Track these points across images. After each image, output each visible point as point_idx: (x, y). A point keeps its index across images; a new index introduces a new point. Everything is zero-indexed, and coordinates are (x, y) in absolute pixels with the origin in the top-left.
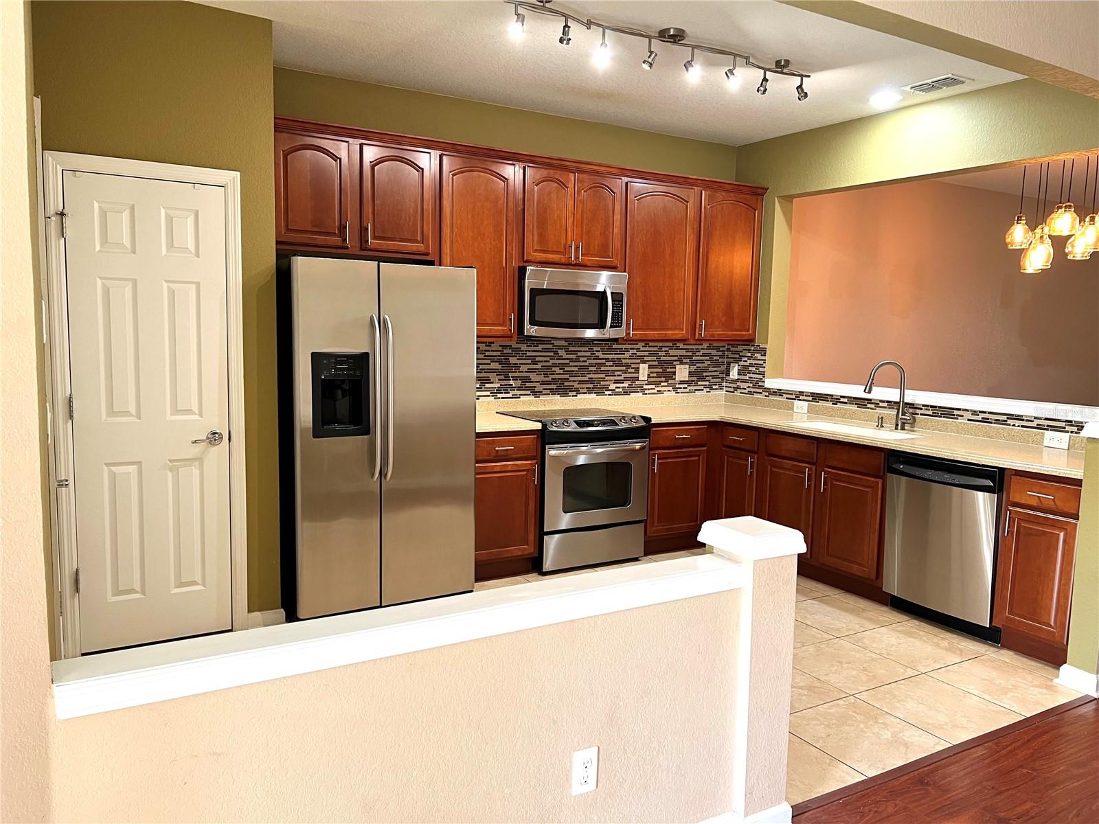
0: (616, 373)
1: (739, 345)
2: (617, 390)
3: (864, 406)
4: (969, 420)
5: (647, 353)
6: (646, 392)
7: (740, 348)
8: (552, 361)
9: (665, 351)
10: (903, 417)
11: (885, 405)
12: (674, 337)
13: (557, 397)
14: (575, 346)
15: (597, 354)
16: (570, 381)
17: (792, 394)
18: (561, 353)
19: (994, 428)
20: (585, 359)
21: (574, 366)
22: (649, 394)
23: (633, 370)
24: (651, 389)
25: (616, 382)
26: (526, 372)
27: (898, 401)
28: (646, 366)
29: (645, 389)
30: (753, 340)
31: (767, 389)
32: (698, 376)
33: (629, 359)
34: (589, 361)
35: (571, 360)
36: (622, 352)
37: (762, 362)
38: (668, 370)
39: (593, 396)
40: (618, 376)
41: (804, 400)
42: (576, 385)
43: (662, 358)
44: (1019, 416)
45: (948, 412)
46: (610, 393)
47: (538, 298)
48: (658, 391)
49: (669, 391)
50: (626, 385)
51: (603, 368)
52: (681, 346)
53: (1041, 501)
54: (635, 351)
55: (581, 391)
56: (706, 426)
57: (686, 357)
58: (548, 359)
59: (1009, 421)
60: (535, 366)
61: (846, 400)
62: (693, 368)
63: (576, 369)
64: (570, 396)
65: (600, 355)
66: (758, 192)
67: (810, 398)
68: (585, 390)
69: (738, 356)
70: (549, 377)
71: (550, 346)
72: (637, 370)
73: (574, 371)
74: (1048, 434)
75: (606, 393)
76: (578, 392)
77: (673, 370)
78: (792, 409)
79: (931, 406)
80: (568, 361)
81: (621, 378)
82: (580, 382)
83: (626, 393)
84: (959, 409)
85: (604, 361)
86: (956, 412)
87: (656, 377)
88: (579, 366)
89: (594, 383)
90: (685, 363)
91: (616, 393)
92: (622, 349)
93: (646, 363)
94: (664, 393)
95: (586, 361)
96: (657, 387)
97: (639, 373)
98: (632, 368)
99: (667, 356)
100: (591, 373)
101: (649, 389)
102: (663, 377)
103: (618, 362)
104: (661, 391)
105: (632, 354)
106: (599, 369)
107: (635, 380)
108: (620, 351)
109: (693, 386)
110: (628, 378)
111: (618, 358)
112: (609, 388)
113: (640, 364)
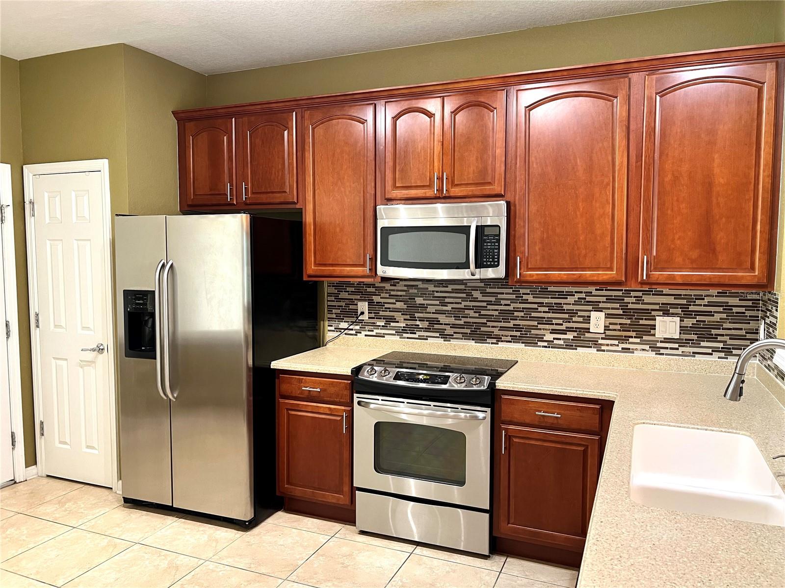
2: (556, 342)
5: (603, 299)
8: (464, 303)
9: (635, 297)
13: (472, 343)
15: (525, 297)
16: (489, 327)
18: (477, 294)
21: (493, 310)
22: (608, 351)
23: (581, 319)
24: (612, 345)
25: (553, 332)
26: (433, 313)
29: (601, 345)
31: (775, 365)
32: (699, 333)
33: (574, 304)
34: (513, 305)
35: (489, 303)
36: (563, 295)
38: (641, 322)
39: (521, 346)
40: (557, 324)
42: (496, 331)
43: (630, 306)
46: (546, 344)
47: (391, 237)
48: (622, 349)
49: (643, 350)
50: (570, 336)
51: (533, 314)
54: (583, 295)
55: (503, 338)
57: (676, 306)
58: (459, 300)
60: (445, 308)
62: (689, 322)
63: (496, 313)
64: (489, 343)
65: (530, 298)
68: (509, 339)
70: (461, 320)
71: (462, 287)
72: (587, 320)
73: (493, 315)
75: (540, 344)
76: (499, 339)
77: (650, 322)
80: (484, 304)
81: (563, 327)
82: (502, 328)
83: (569, 346)
85: (535, 306)
87: (620, 330)
88: (501, 310)
89: (522, 331)
90: (673, 314)
91: (551, 345)
92: (563, 292)
93: (602, 311)
94: (633, 353)
95: (509, 305)
96: (623, 343)
97: (589, 323)
98: (579, 316)
99: (639, 304)
100: (517, 320)
101: (607, 345)
102: (633, 331)
103: (557, 309)
104: (629, 349)
105: (579, 298)
106: (528, 314)
107: (584, 332)
108: (560, 295)
109: (691, 347)
110: (572, 328)
111: (556, 304)
112: (543, 338)
113: (592, 312)
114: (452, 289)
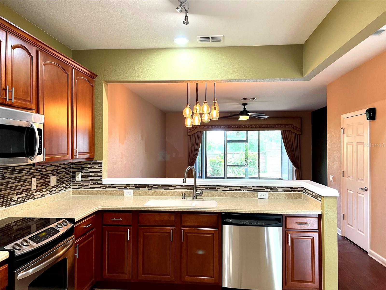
0: (18, 187)
2: (19, 200)
3: (168, 189)
5: (35, 171)
7: (82, 163)
9: (45, 168)
10: (197, 193)
11: (180, 187)
15: (5, 175)
17: (122, 186)
19: (235, 193)
22: (37, 198)
23: (28, 184)
24: (38, 195)
25: (18, 194)
29: (35, 196)
30: (93, 158)
31: (104, 185)
32: (60, 181)
33: (25, 176)
37: (99, 170)
38: (47, 180)
40: (19, 189)
41: (130, 189)
43: (44, 173)
46: (14, 203)
48: (41, 195)
49: (47, 194)
50: (24, 195)
51: (9, 186)
54: (28, 170)
56: (94, 215)
57: (55, 170)
61: (157, 187)
62: (58, 177)
65: (8, 175)
66: (94, 76)
67: (134, 188)
69: (81, 167)
72: (30, 183)
74: (259, 193)
75: (12, 203)
77: (49, 180)
78: (123, 194)
79: (204, 186)
81: (21, 190)
83: (24, 201)
84: (218, 186)
85: (9, 180)
86: (216, 187)
87: (41, 186)
89: (3, 198)
90: (54, 174)
91: (17, 203)
92: (21, 169)
93: (35, 178)
94: (45, 196)
96: (41, 192)
97: (31, 185)
98: (27, 182)
99: (46, 171)
101: (37, 195)
102: (45, 185)
103: (18, 180)
104: (43, 195)
105: (27, 172)
106: (7, 186)
107: (29, 190)
108: (20, 171)
109: (59, 188)
110: (25, 189)
111: (18, 177)
112: (13, 199)
113: (32, 179)
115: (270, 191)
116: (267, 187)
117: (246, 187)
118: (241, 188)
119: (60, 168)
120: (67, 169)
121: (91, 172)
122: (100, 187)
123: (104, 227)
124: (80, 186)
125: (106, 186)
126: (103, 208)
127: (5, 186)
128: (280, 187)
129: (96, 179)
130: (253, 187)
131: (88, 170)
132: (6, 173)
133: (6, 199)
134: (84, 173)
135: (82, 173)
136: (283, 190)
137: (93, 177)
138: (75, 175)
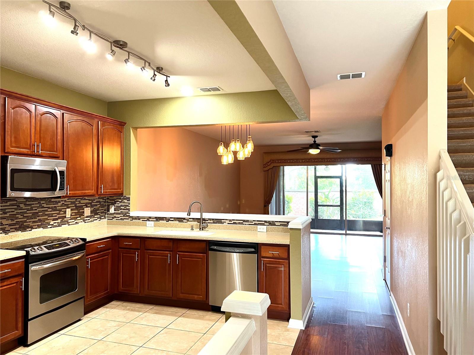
0: (54, 215)
1: (114, 196)
2: (54, 224)
3: (182, 221)
4: (228, 224)
5: (70, 203)
6: (70, 224)
7: (115, 198)
8: (16, 211)
9: (79, 201)
10: (203, 225)
11: (192, 220)
12: (89, 193)
13: (19, 232)
14: (30, 201)
15: (43, 205)
16: (28, 222)
17: (145, 218)
18: (22, 206)
19: (238, 226)
20: (36, 208)
21: (29, 213)
22: (72, 224)
23: (63, 213)
24: (72, 222)
25: (54, 220)
27: (200, 218)
28: (70, 209)
29: (69, 222)
30: (122, 194)
31: (131, 217)
32: (94, 213)
33: (61, 206)
34: (38, 209)
35: (28, 210)
36: (57, 203)
37: (128, 204)
38: (81, 211)
39: (41, 229)
40: (55, 216)
41: (151, 221)
42: (31, 224)
43: (78, 205)
44: (247, 220)
45: (219, 221)
46: (51, 226)
47: (15, 175)
48: (76, 223)
49: (81, 222)
50: (59, 221)
51: (46, 213)
52: (86, 198)
53: (273, 255)
54: (63, 202)
55: (34, 227)
56: (111, 239)
57: (89, 203)
58: (13, 210)
59: (244, 223)
60: (6, 215)
61: (173, 219)
62: (92, 209)
63: (31, 214)
64: (27, 231)
65: (45, 205)
66: (122, 124)
67: (155, 220)
68: (36, 227)
69: (114, 202)
70: (14, 221)
71: (15, 202)
72: (65, 212)
73: (29, 216)
74: (259, 227)
75: (49, 226)
76: (32, 228)
77: (83, 211)
78: (146, 226)
79: (212, 219)
80: (26, 211)
81: (57, 217)
82: (34, 222)
83: (59, 226)
84: (224, 220)
85: (47, 209)
86: (223, 221)
87: (75, 215)
88: (33, 213)
89: (41, 222)
90: (88, 206)
91: (53, 226)
92: (57, 201)
93: (69, 208)
94: (78, 224)
95: (36, 210)
96: (76, 220)
97: (66, 214)
98: (62, 211)
99: (79, 204)
100: (39, 217)
101: (71, 222)
102: (79, 215)
103: (54, 209)
104: (77, 222)
105: (62, 203)
106: (44, 213)
107: (64, 218)
108: (55, 203)
109: (93, 218)
110: (60, 217)
111: (54, 207)
112: (50, 224)
113: (67, 209)
114: (10, 204)
115: (269, 225)
116: (266, 221)
117: (247, 221)
118: (243, 222)
119: (94, 201)
120: (102, 203)
121: (122, 206)
122: (128, 219)
123: (119, 249)
124: (113, 218)
125: (133, 218)
126: (118, 234)
127: (43, 213)
128: (277, 222)
129: (125, 212)
130: (254, 221)
131: (119, 204)
132: (44, 203)
133: (43, 223)
134: (116, 206)
135: (115, 206)
136: (280, 224)
137: (123, 210)
138: (109, 208)
